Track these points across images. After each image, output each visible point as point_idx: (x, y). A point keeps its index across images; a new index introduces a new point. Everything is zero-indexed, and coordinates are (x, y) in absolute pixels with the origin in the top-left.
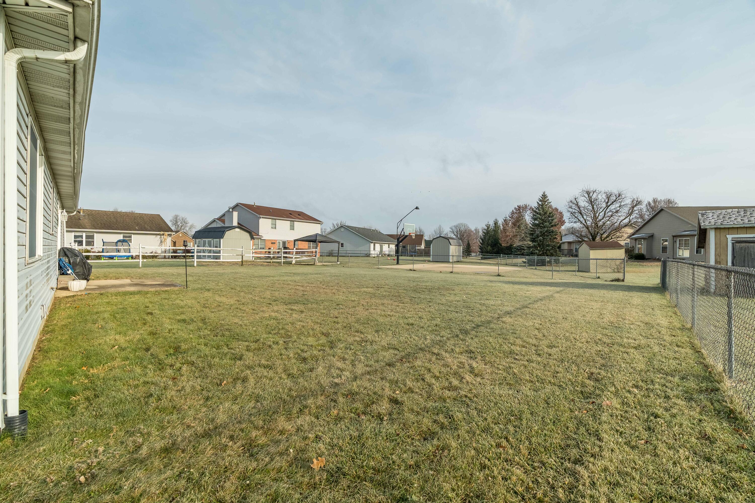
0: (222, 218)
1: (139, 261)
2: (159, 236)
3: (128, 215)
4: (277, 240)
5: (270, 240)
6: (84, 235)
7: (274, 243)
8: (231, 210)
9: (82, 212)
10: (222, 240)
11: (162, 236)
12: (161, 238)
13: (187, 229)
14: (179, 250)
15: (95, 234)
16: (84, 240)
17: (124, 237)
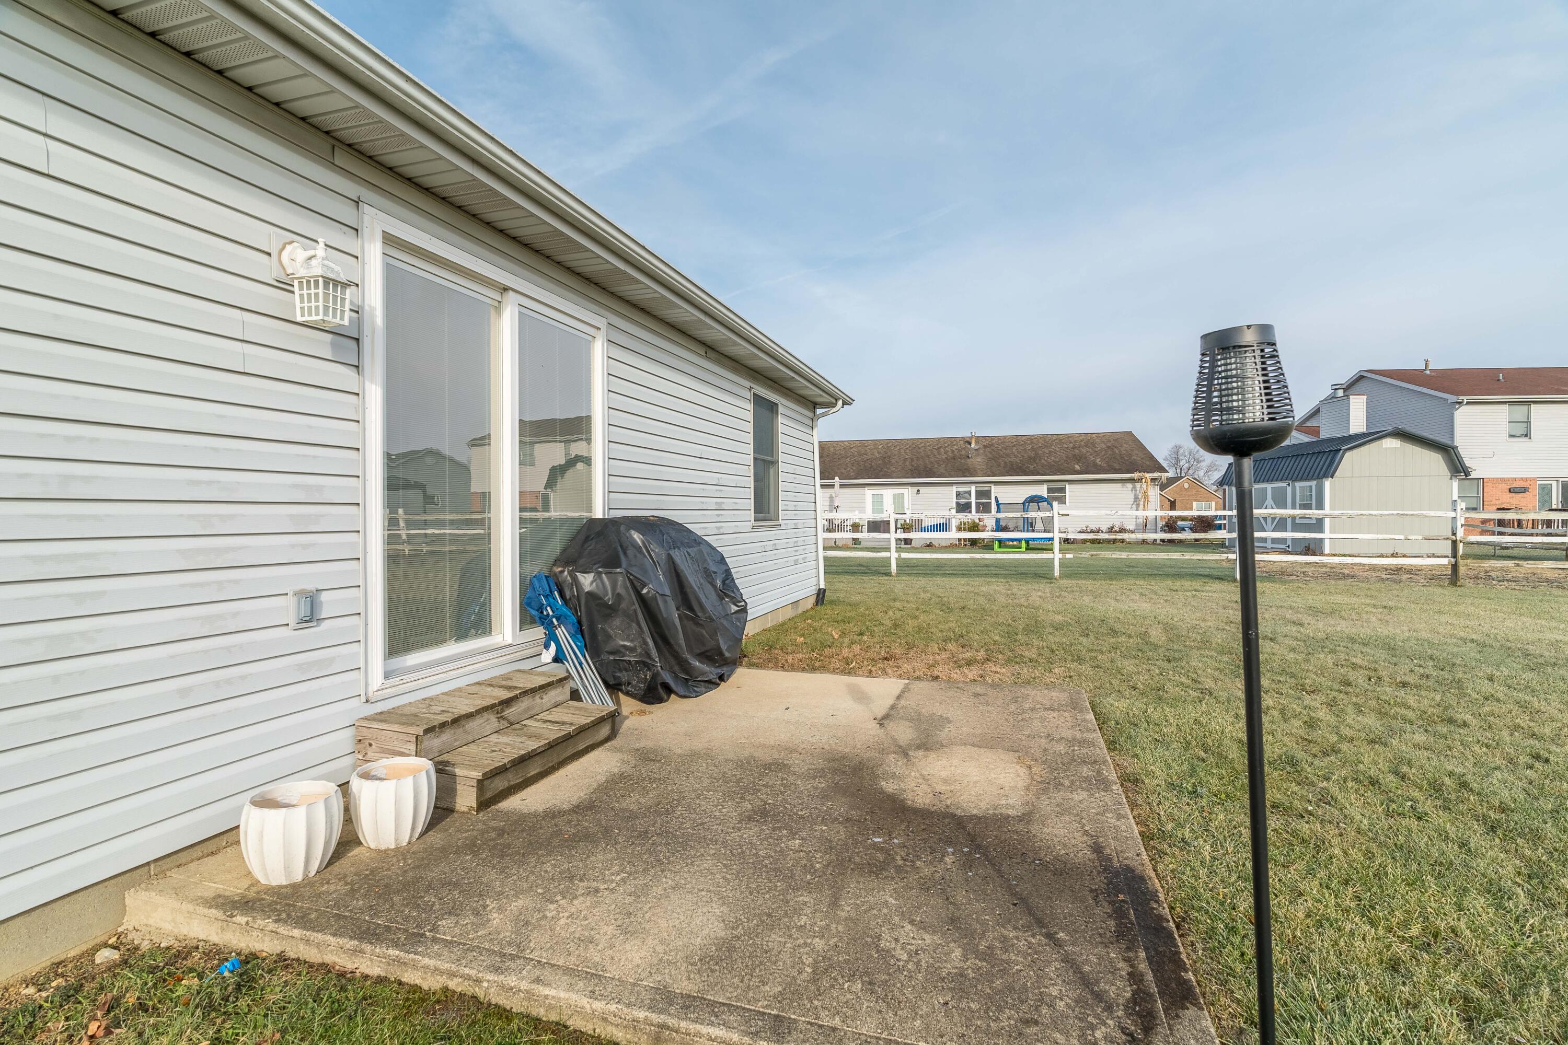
0: (1310, 424)
1: (1051, 556)
2: (1130, 486)
3: (1060, 440)
4: (1535, 479)
5: (1502, 480)
6: (973, 489)
7: (1524, 490)
8: (1340, 393)
9: (973, 443)
10: (1327, 484)
11: (1138, 485)
12: (1134, 488)
13: (1201, 473)
14: (1184, 519)
15: (993, 487)
16: (973, 500)
17: (1050, 490)
